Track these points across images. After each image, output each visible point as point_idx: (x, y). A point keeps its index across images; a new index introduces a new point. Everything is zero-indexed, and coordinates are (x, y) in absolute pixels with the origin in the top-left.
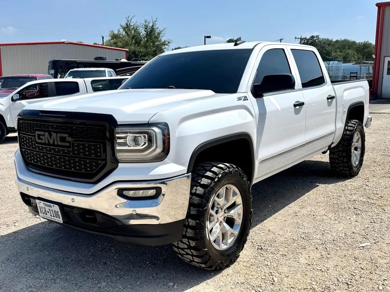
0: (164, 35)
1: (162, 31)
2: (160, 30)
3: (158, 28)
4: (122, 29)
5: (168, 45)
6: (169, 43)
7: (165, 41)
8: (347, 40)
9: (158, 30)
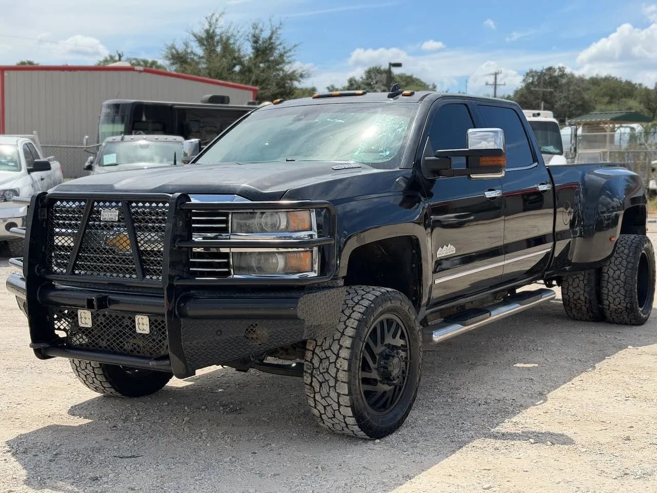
0: (294, 61)
1: (290, 50)
2: (284, 48)
3: (280, 44)
4: (197, 44)
5: (299, 81)
6: (302, 76)
7: (294, 72)
8: (613, 78)
9: (279, 47)
